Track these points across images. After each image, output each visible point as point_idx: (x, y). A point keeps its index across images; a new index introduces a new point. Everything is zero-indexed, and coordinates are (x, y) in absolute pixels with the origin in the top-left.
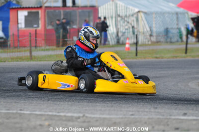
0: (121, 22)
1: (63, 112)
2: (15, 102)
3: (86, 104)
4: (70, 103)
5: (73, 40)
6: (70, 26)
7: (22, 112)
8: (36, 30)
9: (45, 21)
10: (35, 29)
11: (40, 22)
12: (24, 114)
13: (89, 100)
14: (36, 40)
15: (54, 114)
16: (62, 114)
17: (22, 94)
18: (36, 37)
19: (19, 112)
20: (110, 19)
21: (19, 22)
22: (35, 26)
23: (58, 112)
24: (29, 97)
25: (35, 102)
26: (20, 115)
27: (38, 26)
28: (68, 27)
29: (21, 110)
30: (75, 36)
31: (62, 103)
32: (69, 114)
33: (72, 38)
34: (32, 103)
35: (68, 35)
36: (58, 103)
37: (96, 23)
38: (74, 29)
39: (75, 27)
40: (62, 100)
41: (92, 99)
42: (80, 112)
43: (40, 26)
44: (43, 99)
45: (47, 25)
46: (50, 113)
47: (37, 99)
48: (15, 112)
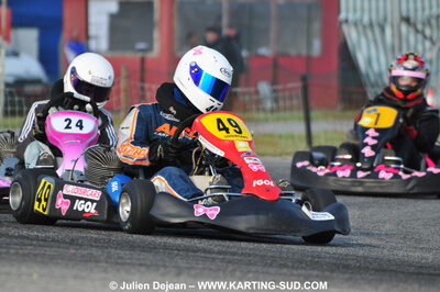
0: (412, 39)
5: (257, 92)
6: (249, 49)
8: (143, 60)
9: (171, 31)
10: (139, 55)
11: (156, 35)
14: (143, 89)
17: (94, 251)
18: (142, 80)
20: (377, 30)
21: (93, 31)
22: (141, 45)
24: (118, 264)
27: (150, 49)
28: (244, 53)
30: (263, 79)
33: (256, 86)
35: (243, 77)
38: (263, 57)
39: (264, 51)
43: (157, 46)
45: (176, 44)
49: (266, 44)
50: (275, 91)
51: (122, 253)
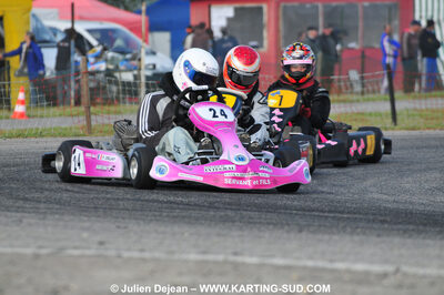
1: (342, 260)
2: (219, 235)
3: (397, 240)
4: (356, 238)
5: (348, 79)
7: (239, 259)
9: (277, 31)
11: (265, 34)
12: (243, 264)
13: (405, 231)
15: (321, 264)
16: (340, 266)
17: (229, 213)
19: (232, 258)
22: (254, 43)
23: (331, 261)
24: (250, 223)
25: (267, 235)
26: (236, 266)
27: (261, 46)
29: (236, 254)
30: (353, 68)
31: (336, 237)
32: (360, 267)
33: (347, 74)
34: (260, 237)
35: (337, 66)
36: (326, 237)
37: (406, 35)
38: (352, 49)
40: (334, 230)
41: (411, 227)
42: (386, 262)
43: (266, 43)
44: (286, 227)
45: (282, 42)
46: (310, 263)
47: (271, 227)
48: (221, 258)
49: (356, 40)
50: (362, 78)
51: (252, 214)
